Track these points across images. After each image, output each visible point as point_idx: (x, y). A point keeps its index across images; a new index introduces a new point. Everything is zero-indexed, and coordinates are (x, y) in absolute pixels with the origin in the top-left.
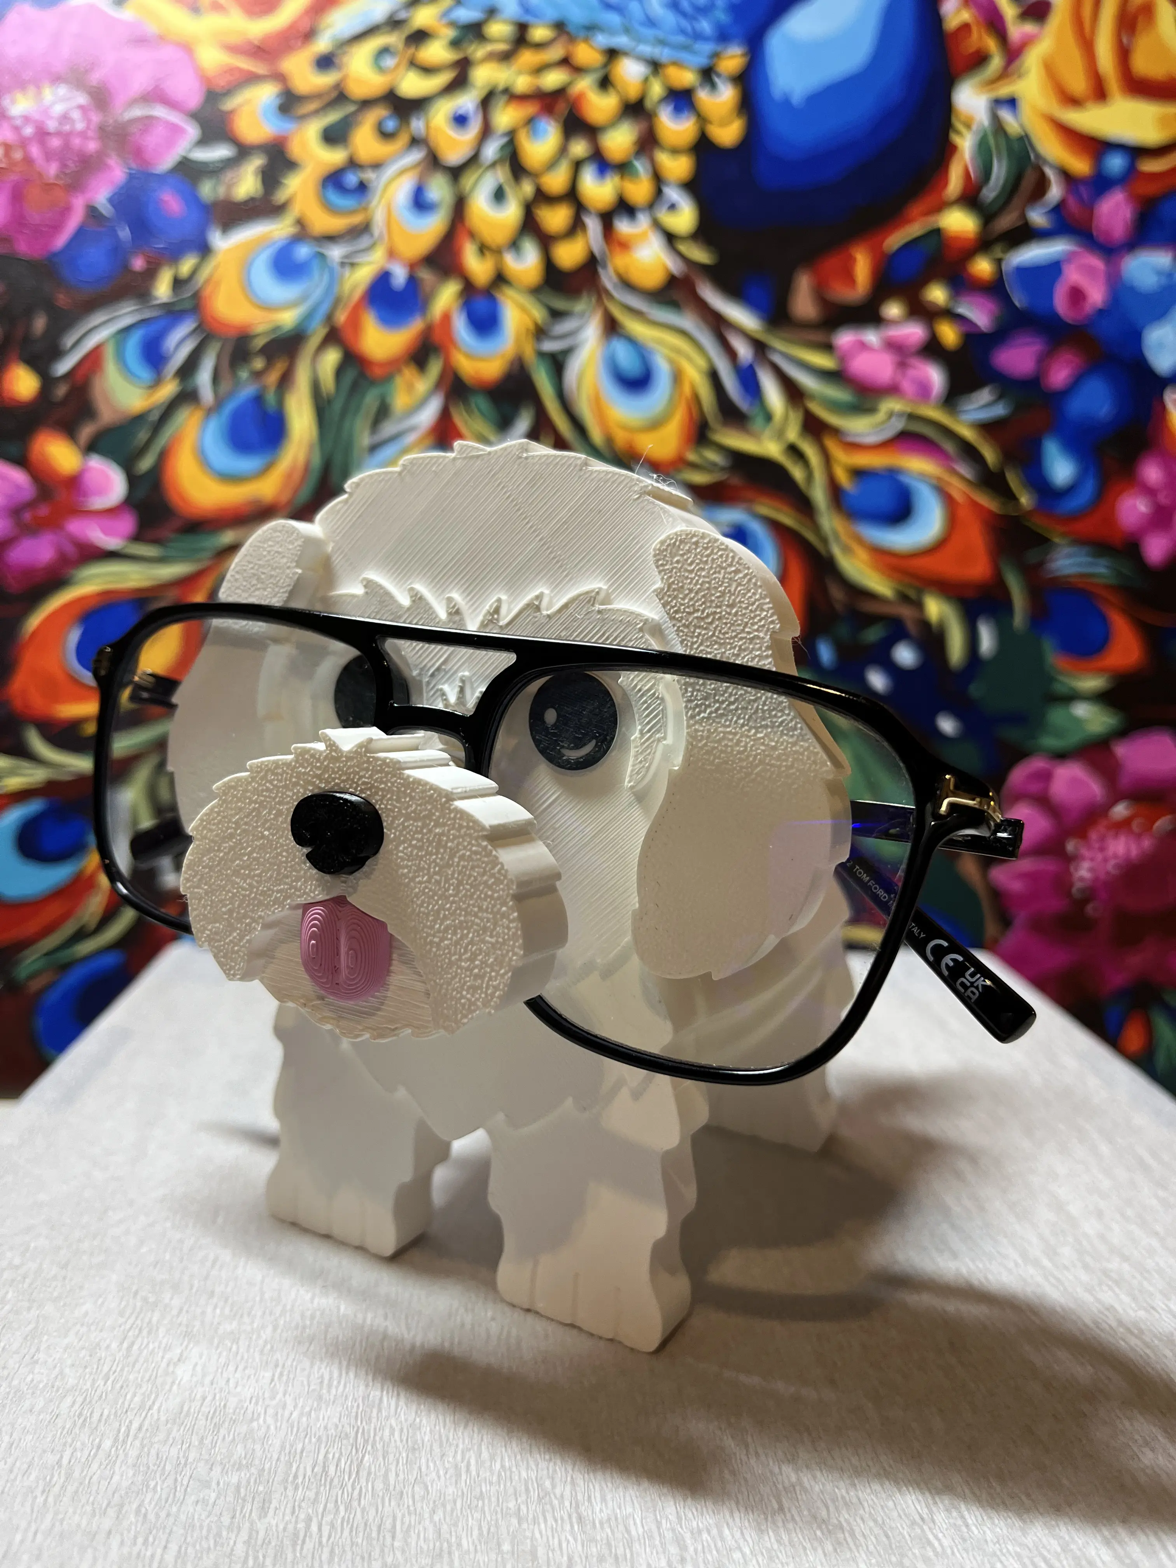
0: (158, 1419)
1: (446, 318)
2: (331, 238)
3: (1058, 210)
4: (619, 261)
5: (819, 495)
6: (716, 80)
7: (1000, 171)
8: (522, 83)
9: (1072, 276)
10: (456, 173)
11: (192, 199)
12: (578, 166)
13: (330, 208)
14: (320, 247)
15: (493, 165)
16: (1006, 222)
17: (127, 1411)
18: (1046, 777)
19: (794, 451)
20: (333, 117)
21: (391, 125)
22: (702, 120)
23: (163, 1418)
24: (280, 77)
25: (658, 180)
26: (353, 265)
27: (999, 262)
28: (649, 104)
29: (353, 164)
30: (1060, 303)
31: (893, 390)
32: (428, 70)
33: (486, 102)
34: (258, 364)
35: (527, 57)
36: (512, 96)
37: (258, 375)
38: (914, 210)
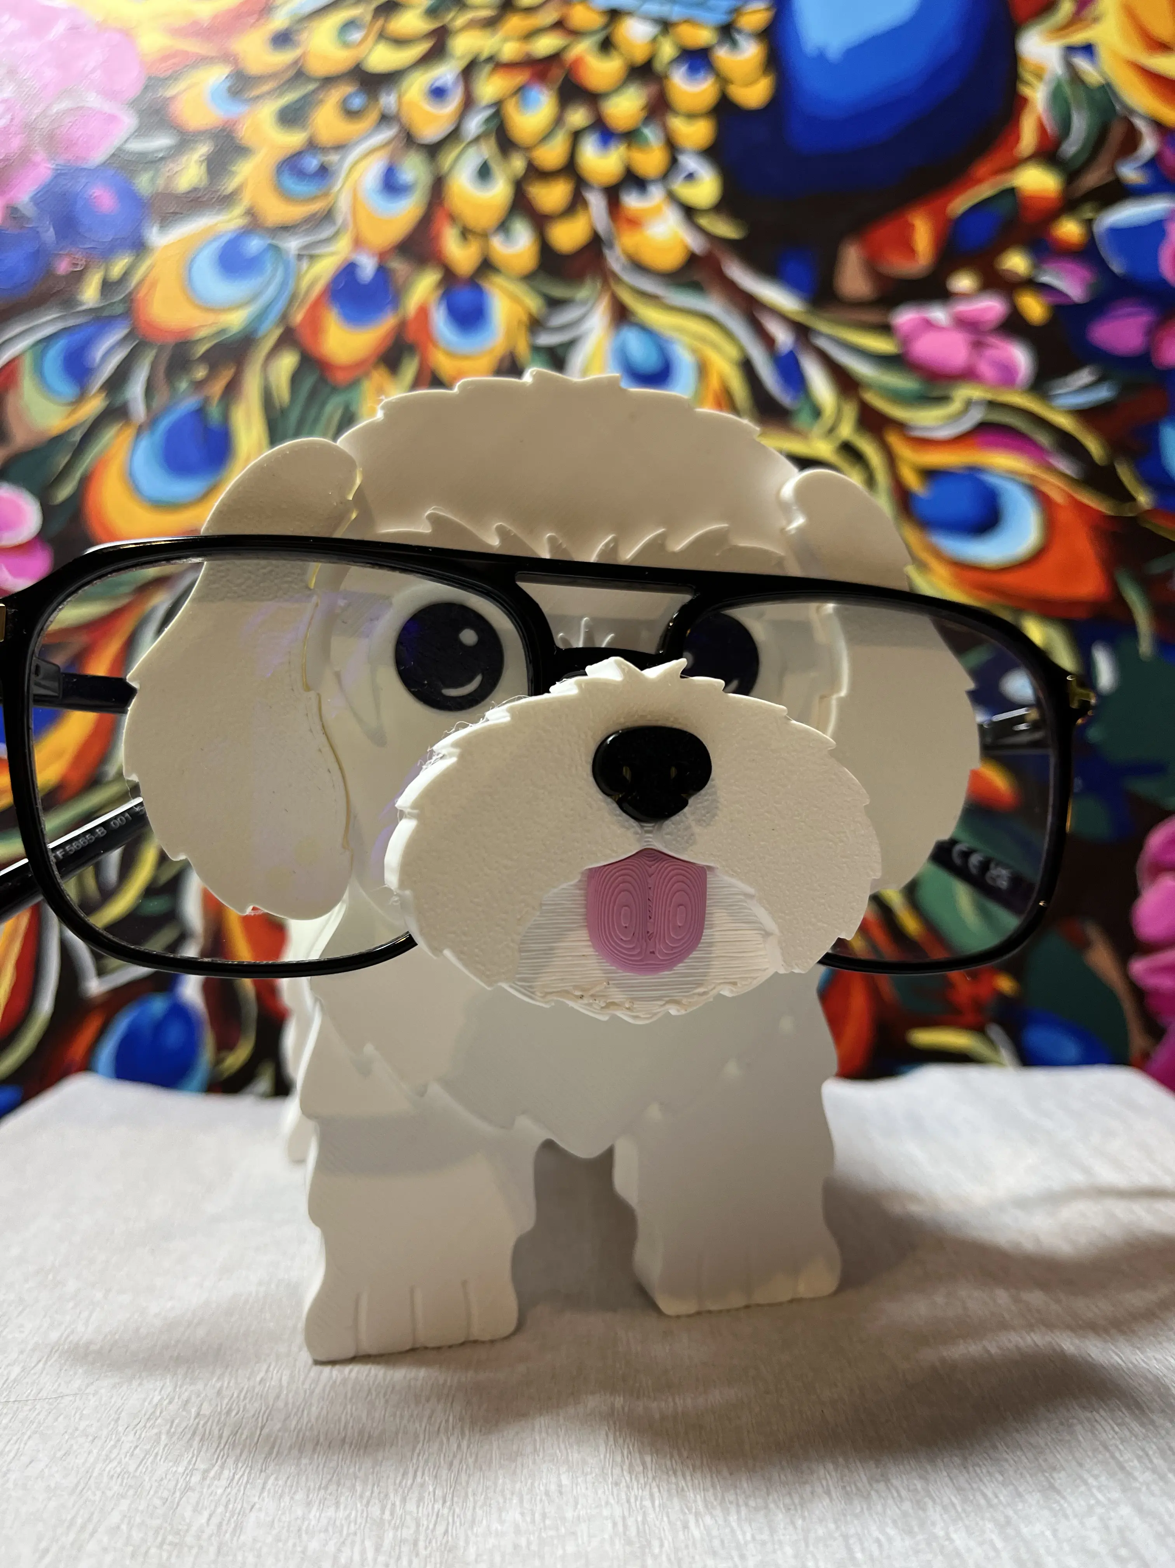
1: (423, 312)
2: (287, 229)
4: (629, 240)
6: (738, 37)
7: (1081, 124)
8: (510, 50)
10: (433, 150)
11: (127, 193)
12: (576, 136)
13: (286, 196)
14: (273, 238)
15: (477, 139)
16: (1092, 179)
19: (848, 449)
20: (291, 97)
21: (357, 102)
22: (723, 81)
24: (230, 58)
25: (673, 148)
26: (312, 258)
27: (1089, 224)
28: (658, 65)
30: (1168, 268)
31: (969, 375)
32: (400, 42)
33: (469, 71)
35: (515, 23)
36: (496, 64)
37: (199, 385)
38: (982, 169)
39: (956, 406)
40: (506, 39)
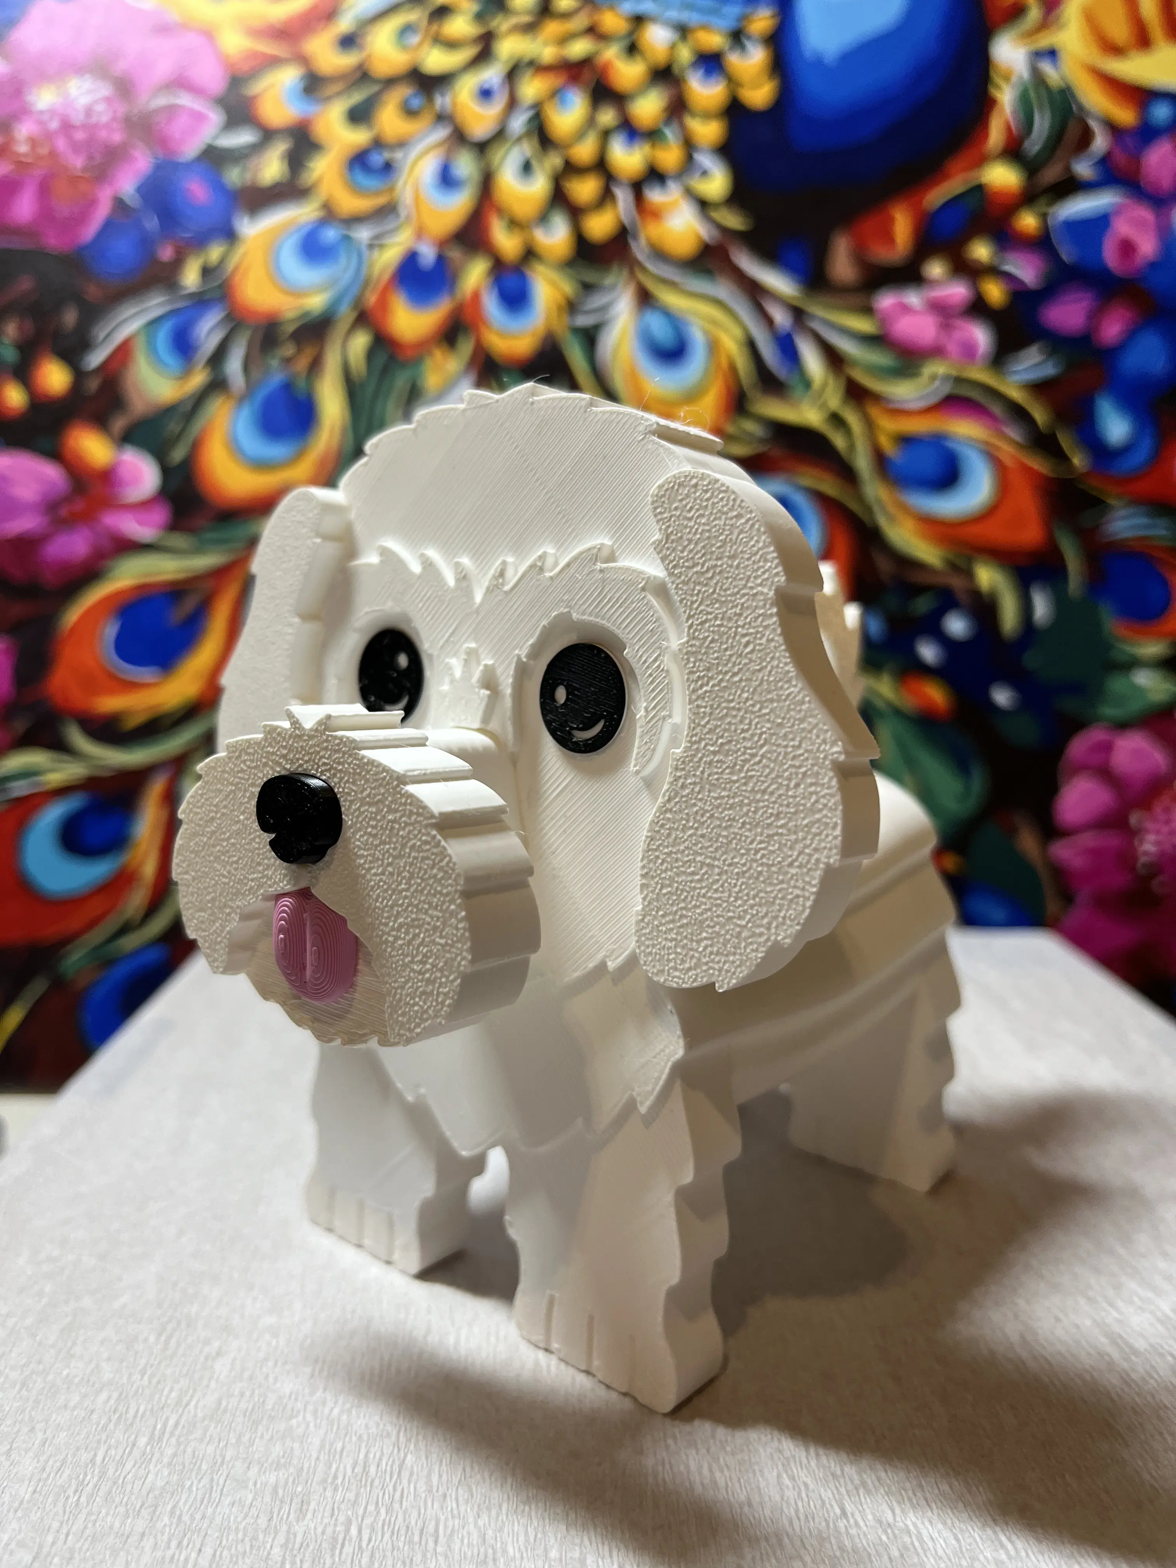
0: (195, 1416)
1: (476, 296)
2: (357, 220)
3: (1104, 161)
4: (651, 232)
5: (863, 463)
6: (746, 42)
7: (1042, 125)
8: (548, 54)
9: (1122, 228)
10: (482, 148)
11: (218, 186)
12: (606, 135)
13: (357, 190)
14: (347, 229)
15: (519, 139)
16: (1051, 174)
17: (163, 1408)
18: (1107, 748)
19: (836, 419)
20: (357, 97)
21: (416, 103)
22: (733, 83)
23: (200, 1415)
24: (303, 60)
25: (689, 146)
26: (381, 247)
27: (1044, 217)
28: (676, 70)
29: (378, 144)
30: (1110, 256)
31: (936, 352)
32: (451, 45)
33: (513, 74)
34: (288, 350)
35: (552, 28)
36: (536, 67)
37: (288, 361)
38: (955, 164)
39: (924, 380)
40: (545, 43)
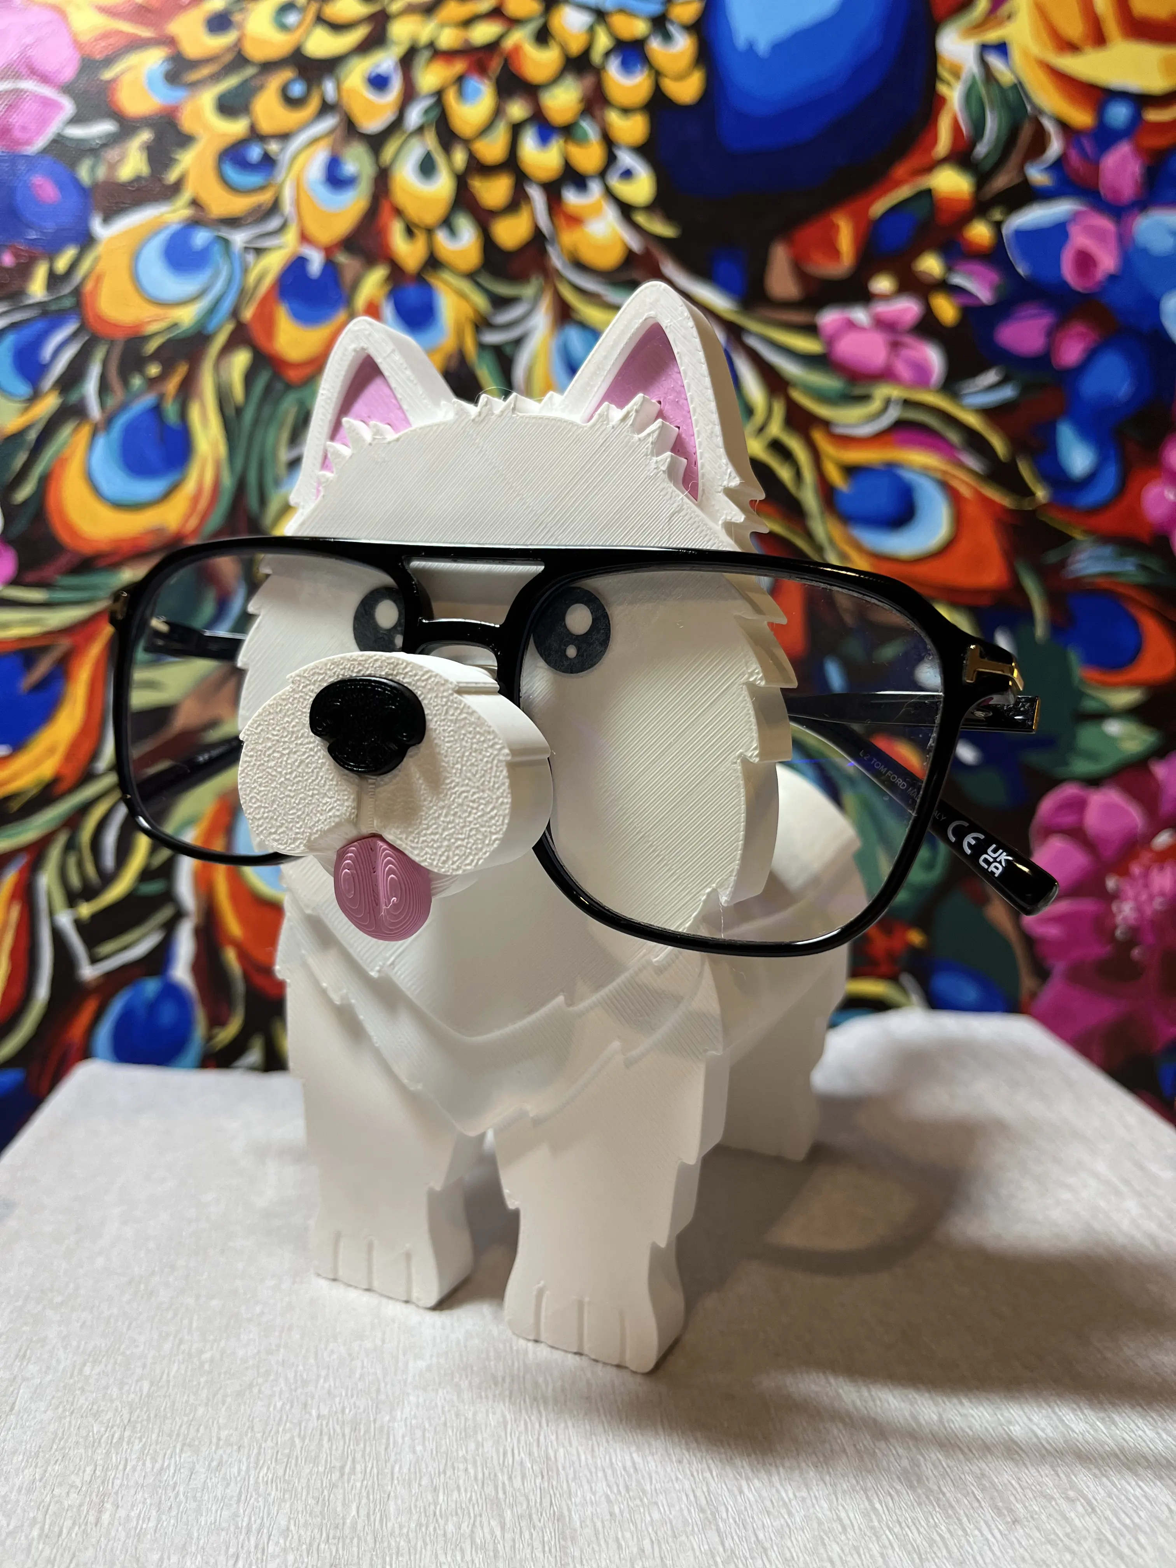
1: (371, 308)
2: (233, 222)
3: (1058, 166)
4: (569, 238)
5: (810, 498)
7: (992, 125)
8: (448, 38)
9: (1079, 239)
10: (375, 142)
11: (69, 182)
12: (516, 130)
13: (230, 186)
15: (419, 130)
16: (1002, 181)
18: (1079, 805)
19: (777, 447)
20: (227, 84)
21: (297, 89)
22: (657, 75)
24: (168, 41)
25: (609, 143)
26: (259, 251)
27: (998, 226)
28: (593, 58)
29: (255, 135)
30: (1068, 271)
31: (886, 375)
32: (337, 27)
33: (407, 61)
35: (451, 10)
36: (437, 53)
37: (152, 382)
38: (900, 171)
39: (876, 405)
40: (442, 25)
